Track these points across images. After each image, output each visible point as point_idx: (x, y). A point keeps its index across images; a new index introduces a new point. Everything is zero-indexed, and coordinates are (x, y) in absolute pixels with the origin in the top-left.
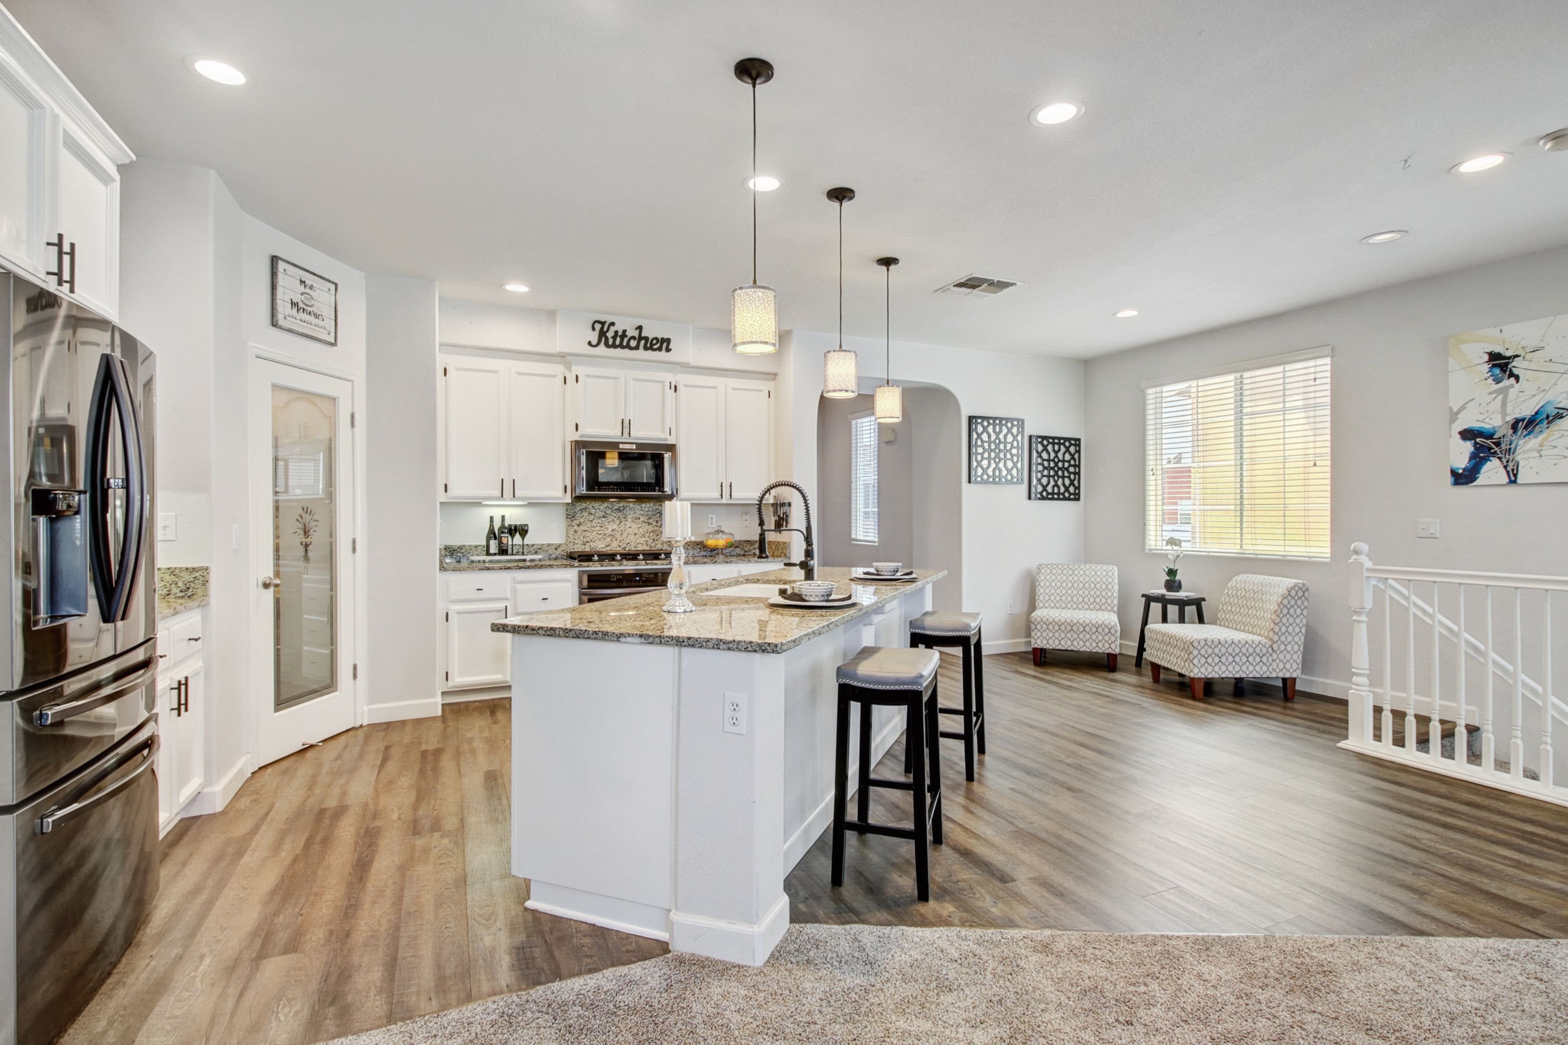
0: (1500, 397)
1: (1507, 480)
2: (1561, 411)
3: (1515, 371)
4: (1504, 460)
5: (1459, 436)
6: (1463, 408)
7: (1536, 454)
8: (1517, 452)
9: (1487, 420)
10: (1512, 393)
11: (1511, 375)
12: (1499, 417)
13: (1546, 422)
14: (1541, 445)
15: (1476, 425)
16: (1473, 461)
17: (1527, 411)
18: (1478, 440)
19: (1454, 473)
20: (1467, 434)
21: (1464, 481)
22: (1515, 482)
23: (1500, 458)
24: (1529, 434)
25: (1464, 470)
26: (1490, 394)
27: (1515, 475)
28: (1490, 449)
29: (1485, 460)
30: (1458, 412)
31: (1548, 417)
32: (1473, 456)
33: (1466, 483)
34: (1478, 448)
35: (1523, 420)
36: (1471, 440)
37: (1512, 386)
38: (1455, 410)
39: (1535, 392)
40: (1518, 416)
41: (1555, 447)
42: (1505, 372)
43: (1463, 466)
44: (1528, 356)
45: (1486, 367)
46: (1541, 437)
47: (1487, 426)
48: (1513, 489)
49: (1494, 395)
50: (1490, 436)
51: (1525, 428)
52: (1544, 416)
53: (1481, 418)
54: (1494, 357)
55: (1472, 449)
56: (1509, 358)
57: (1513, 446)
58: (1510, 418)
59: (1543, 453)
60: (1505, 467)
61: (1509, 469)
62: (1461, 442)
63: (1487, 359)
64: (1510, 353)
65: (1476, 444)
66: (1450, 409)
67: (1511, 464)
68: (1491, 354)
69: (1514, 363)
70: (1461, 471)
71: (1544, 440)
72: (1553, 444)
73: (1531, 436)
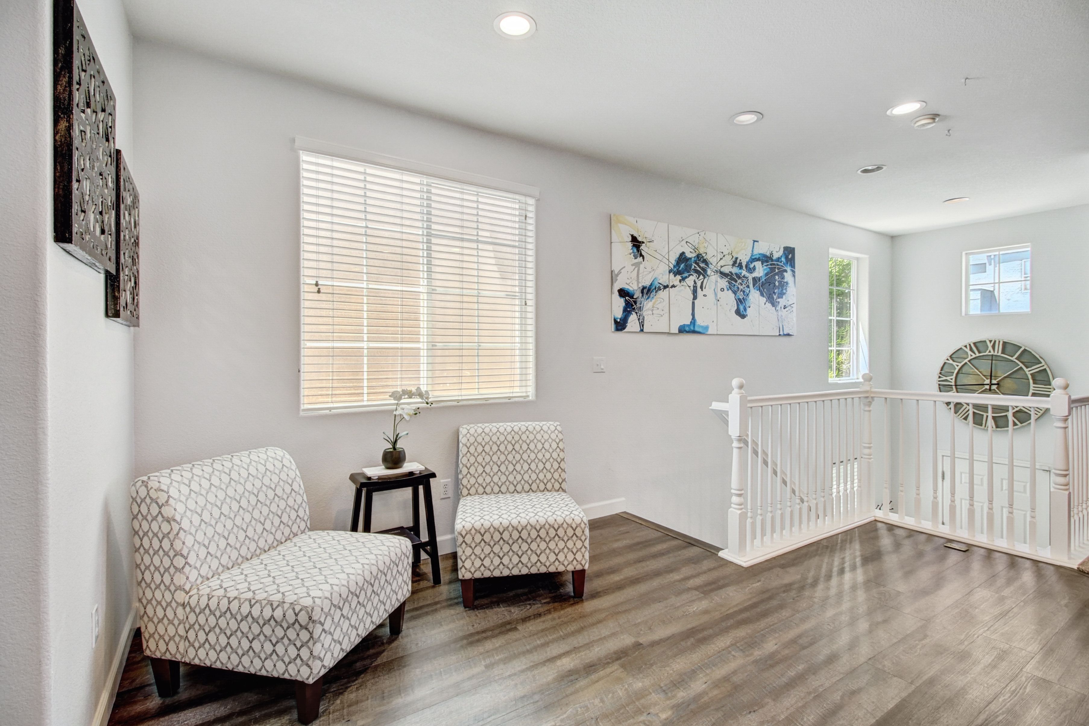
0: (637, 269)
1: (639, 329)
2: (661, 286)
3: (643, 253)
4: (638, 314)
5: (618, 294)
6: (620, 272)
7: (650, 312)
8: (644, 309)
9: (631, 284)
10: (642, 266)
11: (641, 255)
12: (636, 283)
13: (655, 291)
14: (653, 307)
15: (626, 287)
16: (625, 314)
17: (647, 284)
18: (627, 298)
19: (615, 321)
20: (623, 293)
21: (620, 328)
22: (642, 330)
23: (636, 313)
24: (648, 298)
26: (632, 265)
27: (643, 326)
28: (632, 306)
29: (630, 313)
30: (617, 275)
31: (656, 288)
32: (625, 310)
33: (621, 330)
34: (627, 303)
35: (646, 288)
36: (624, 297)
37: (641, 263)
38: (616, 273)
39: (651, 270)
40: (645, 285)
41: (658, 309)
42: (638, 251)
43: (620, 317)
44: (647, 244)
45: (630, 245)
46: (653, 301)
47: (631, 289)
48: (642, 336)
49: (634, 267)
50: (632, 297)
51: (647, 294)
52: (654, 287)
53: (629, 281)
54: (634, 239)
55: (624, 304)
56: (640, 242)
57: (642, 305)
58: (640, 285)
59: (654, 312)
60: (639, 319)
61: (640, 321)
62: (618, 297)
63: (630, 239)
64: (640, 239)
65: (626, 300)
66: (612, 271)
67: (641, 318)
68: (632, 236)
69: (643, 247)
70: (619, 320)
71: (654, 303)
72: (657, 306)
73: (649, 300)
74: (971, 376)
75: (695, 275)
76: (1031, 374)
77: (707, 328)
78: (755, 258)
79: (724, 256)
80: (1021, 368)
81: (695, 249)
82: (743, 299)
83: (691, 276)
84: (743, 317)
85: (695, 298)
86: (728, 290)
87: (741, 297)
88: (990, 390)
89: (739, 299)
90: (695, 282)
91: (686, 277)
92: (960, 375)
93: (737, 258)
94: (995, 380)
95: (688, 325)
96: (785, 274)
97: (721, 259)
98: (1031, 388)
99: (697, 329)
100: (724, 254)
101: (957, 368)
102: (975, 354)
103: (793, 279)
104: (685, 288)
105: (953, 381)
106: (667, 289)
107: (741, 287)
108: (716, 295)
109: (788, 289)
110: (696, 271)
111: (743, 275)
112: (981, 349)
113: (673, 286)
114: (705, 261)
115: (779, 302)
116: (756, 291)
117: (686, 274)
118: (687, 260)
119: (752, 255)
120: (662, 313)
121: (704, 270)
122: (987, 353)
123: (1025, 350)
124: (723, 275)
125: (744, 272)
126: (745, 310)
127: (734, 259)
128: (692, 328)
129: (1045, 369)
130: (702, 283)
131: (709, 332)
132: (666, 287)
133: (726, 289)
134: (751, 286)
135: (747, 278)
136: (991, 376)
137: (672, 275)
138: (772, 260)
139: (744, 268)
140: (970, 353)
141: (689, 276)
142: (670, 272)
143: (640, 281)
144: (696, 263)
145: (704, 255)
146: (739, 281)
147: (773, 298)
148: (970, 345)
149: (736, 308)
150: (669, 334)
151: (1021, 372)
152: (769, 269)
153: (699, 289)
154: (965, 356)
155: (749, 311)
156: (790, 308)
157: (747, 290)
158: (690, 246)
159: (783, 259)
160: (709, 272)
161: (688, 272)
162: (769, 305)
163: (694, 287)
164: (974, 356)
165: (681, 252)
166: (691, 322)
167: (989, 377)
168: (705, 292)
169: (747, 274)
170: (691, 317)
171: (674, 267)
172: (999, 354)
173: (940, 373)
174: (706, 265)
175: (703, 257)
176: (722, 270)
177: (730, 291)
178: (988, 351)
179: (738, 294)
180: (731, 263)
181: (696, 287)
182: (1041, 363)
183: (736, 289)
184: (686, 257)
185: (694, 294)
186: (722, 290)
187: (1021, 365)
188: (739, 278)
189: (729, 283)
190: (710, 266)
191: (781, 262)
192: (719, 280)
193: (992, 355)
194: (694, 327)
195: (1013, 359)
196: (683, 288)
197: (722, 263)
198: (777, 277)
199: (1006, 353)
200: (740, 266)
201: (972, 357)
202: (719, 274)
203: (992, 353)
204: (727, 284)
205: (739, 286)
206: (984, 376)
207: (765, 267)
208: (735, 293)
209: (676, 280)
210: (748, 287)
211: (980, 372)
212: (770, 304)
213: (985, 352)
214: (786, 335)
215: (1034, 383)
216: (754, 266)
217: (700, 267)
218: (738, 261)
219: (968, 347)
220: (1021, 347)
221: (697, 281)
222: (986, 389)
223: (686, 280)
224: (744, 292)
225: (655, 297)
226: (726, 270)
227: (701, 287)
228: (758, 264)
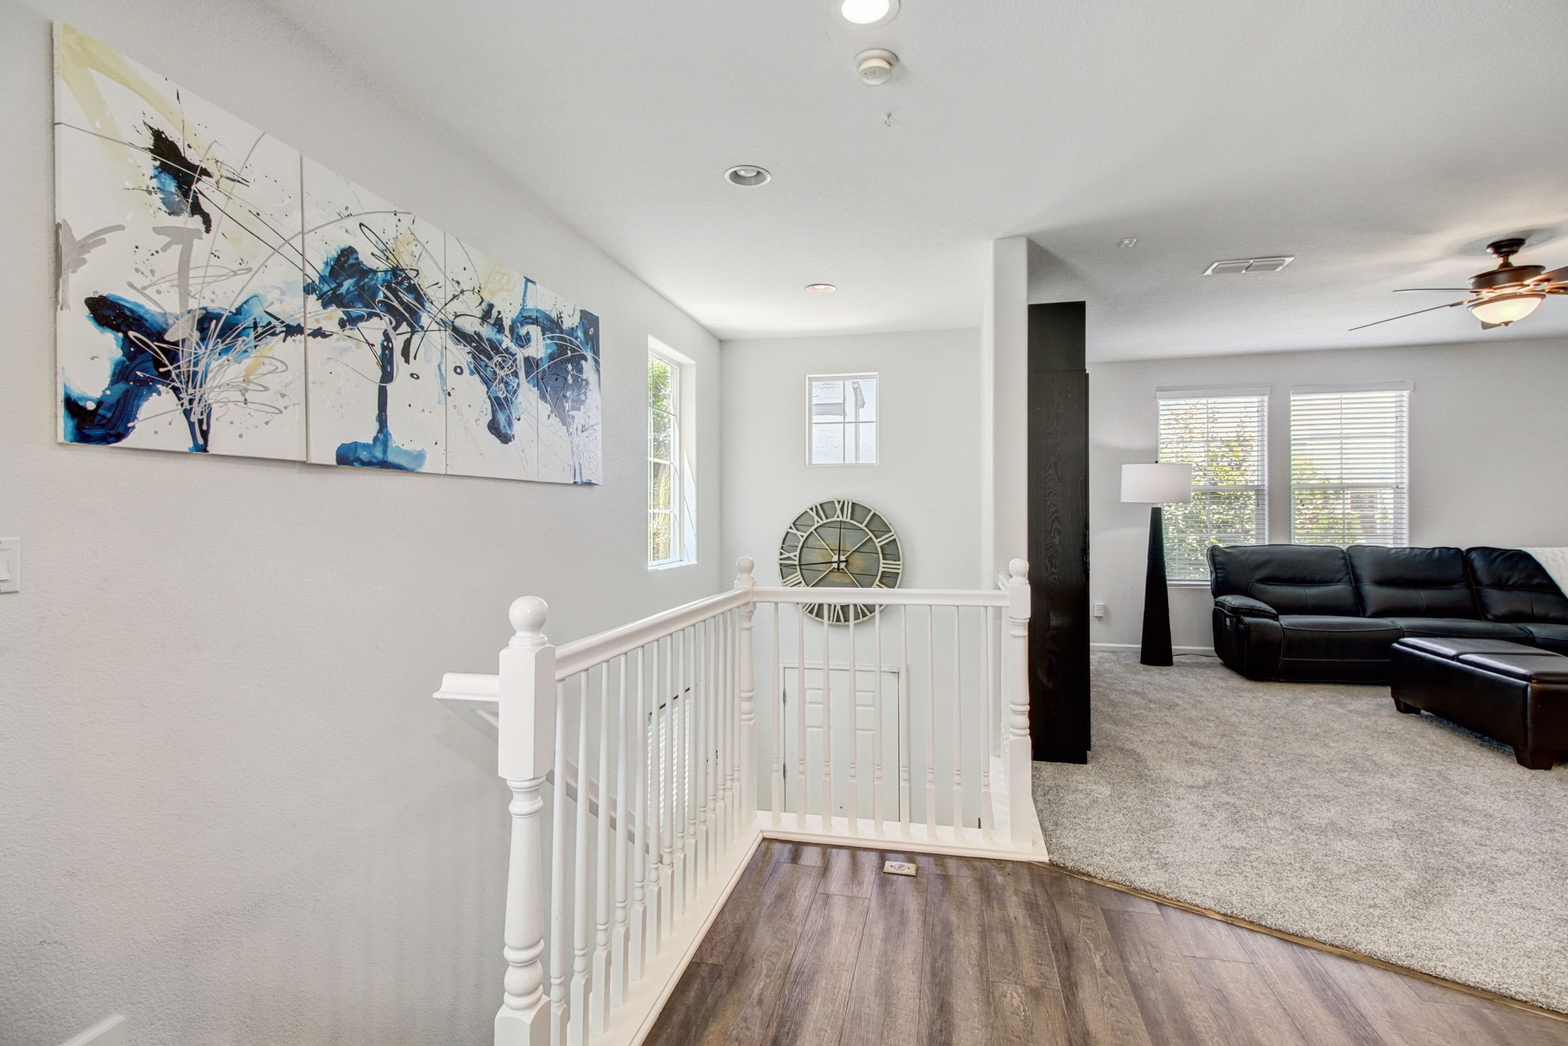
0: (176, 249)
1: (191, 445)
2: (274, 322)
3: (206, 206)
4: (185, 396)
5: (86, 311)
6: (95, 239)
7: (237, 396)
8: (209, 384)
9: (151, 292)
10: (200, 246)
11: (196, 209)
12: (175, 294)
13: (252, 334)
14: (246, 380)
15: (129, 297)
16: (122, 387)
18: (131, 334)
19: (73, 406)
20: (107, 312)
21: (99, 432)
22: (204, 449)
23: (176, 390)
24: (226, 350)
25: (100, 403)
26: (158, 230)
27: (205, 434)
28: (158, 364)
29: (145, 387)
30: (85, 246)
31: (255, 326)
32: (121, 374)
33: (105, 440)
34: (132, 350)
35: (218, 317)
36: (116, 328)
37: (196, 233)
39: (236, 267)
40: (211, 305)
41: (266, 389)
42: (186, 194)
43: (98, 395)
44: (225, 184)
45: (148, 160)
46: (247, 362)
47: (150, 308)
48: (198, 466)
49: (165, 239)
50: (158, 335)
51: (222, 335)
52: (249, 322)
53: (139, 281)
54: (165, 148)
55: (118, 354)
56: (194, 168)
57: (200, 369)
58: (193, 304)
59: (248, 396)
60: (187, 413)
61: (194, 418)
62: (89, 326)
63: (150, 142)
64: (192, 157)
65: (127, 343)
66: (58, 227)
67: (197, 409)
68: (157, 135)
69: (202, 185)
70: (91, 406)
71: (250, 371)
72: (263, 381)
73: (230, 356)
74: (817, 550)
75: (387, 318)
76: (881, 547)
77: (420, 457)
78: (530, 317)
79: (462, 292)
80: (871, 538)
81: (386, 252)
82: (506, 398)
83: (375, 320)
84: (505, 439)
85: (387, 376)
86: (472, 373)
87: (501, 395)
88: (838, 569)
89: (497, 399)
90: (386, 334)
91: (361, 318)
92: (805, 550)
93: (491, 306)
94: (844, 555)
95: (365, 446)
96: (583, 362)
97: (455, 297)
98: (881, 565)
99: (392, 458)
100: (463, 286)
101: (802, 540)
102: (822, 520)
103: (595, 376)
104: (358, 347)
105: (797, 558)
106: (299, 337)
107: (502, 373)
108: (443, 379)
109: (589, 393)
110: (390, 309)
111: (504, 346)
112: (828, 513)
113: (318, 333)
114: (413, 290)
115: (573, 417)
116: (531, 386)
117: (359, 310)
118: (363, 272)
119: (523, 309)
120: (281, 403)
121: (414, 313)
122: (835, 519)
123: (875, 514)
124: (460, 335)
125: (507, 342)
126: (510, 424)
127: (484, 306)
128: (378, 454)
129: (895, 540)
130: (407, 343)
131: (427, 467)
132: (293, 330)
133: (466, 372)
134: (522, 374)
135: (513, 355)
136: (839, 550)
137: (313, 301)
138: (562, 331)
139: (507, 332)
140: (816, 518)
141: (371, 315)
142: (309, 289)
143: (193, 290)
144: (389, 288)
145: (412, 274)
146: (497, 359)
147: (564, 408)
148: (816, 507)
149: (490, 418)
150: (305, 465)
151: (870, 544)
152: (555, 348)
153: (398, 358)
154: (810, 523)
155: (518, 429)
156: (592, 431)
157: (514, 382)
158: (374, 239)
159: (580, 333)
160: (425, 320)
161: (367, 306)
162: (555, 420)
163: (384, 348)
164: (821, 523)
165: (344, 245)
166: (376, 439)
167: (837, 552)
168: (415, 366)
169: (514, 348)
170: (376, 426)
171: (322, 278)
172: (848, 520)
173: (782, 548)
174: (416, 300)
175: (409, 278)
176: (459, 322)
177: (476, 376)
178: (836, 516)
179: (493, 388)
180: (479, 313)
181: (391, 350)
182: (891, 532)
183: (489, 374)
184: (359, 263)
185: (383, 368)
186: (459, 370)
187: (871, 535)
188: (497, 351)
189: (474, 358)
190: (427, 305)
191: (576, 338)
192: (450, 344)
193: (841, 521)
194: (385, 452)
195: (862, 526)
196: (349, 343)
197: (456, 306)
198: (570, 367)
199: (855, 518)
200: (498, 325)
201: (819, 524)
202: (449, 331)
203: (841, 519)
204: (469, 358)
205: (497, 370)
206: (831, 550)
207: (549, 341)
208: (487, 382)
209: (330, 318)
210: (516, 374)
211: (827, 545)
212: (558, 420)
213: (833, 517)
214: (586, 483)
215: (884, 559)
216: (528, 333)
217: (401, 302)
218: (494, 313)
219: (814, 509)
220: (870, 511)
221: (392, 334)
222: (834, 568)
223: (361, 325)
224: (507, 384)
225: (254, 353)
226: (470, 325)
227: (406, 353)
228: (535, 331)
